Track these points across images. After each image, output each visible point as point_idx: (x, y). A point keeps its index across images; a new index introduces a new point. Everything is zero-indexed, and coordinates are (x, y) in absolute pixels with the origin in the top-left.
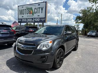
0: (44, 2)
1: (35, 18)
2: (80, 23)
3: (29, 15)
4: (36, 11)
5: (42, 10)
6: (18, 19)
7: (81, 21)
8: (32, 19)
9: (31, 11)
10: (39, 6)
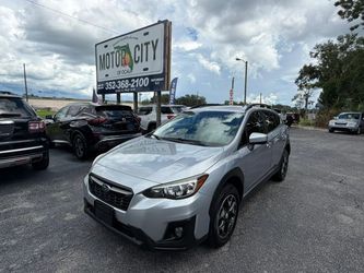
0: (159, 22)
1: (136, 78)
2: (313, 86)
3: (121, 68)
4: (138, 54)
5: (155, 48)
6: (98, 83)
7: (316, 80)
8: (130, 79)
9: (127, 56)
10: (147, 39)
